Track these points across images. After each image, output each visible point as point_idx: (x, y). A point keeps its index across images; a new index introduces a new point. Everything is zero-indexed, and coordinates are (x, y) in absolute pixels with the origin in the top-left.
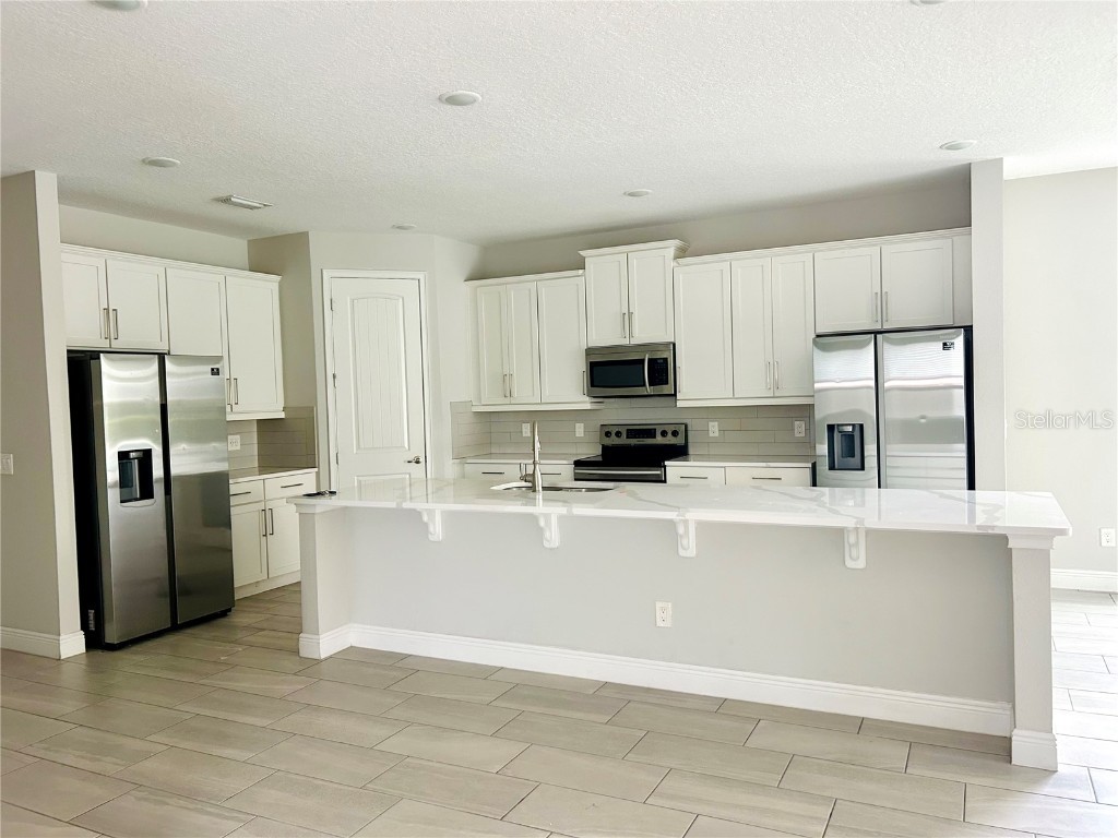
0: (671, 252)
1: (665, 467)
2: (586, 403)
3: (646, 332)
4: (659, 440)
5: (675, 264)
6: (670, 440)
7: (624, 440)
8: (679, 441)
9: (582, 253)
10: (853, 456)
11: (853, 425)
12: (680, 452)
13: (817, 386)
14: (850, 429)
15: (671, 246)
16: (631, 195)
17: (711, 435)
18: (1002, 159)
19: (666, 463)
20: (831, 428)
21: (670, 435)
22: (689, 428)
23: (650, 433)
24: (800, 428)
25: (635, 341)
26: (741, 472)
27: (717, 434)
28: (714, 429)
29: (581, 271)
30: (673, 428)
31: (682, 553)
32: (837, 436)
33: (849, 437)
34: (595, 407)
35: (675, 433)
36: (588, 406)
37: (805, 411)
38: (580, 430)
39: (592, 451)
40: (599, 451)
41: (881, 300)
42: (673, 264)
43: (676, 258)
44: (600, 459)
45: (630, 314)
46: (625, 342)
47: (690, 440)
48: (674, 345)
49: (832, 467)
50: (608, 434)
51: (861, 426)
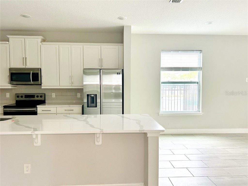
0: (40, 40)
1: (37, 107)
2: (9, 86)
3: (31, 64)
4: (36, 99)
5: (41, 44)
6: (39, 98)
7: (24, 99)
8: (42, 99)
9: (8, 36)
10: (94, 103)
11: (94, 95)
12: (43, 102)
13: (84, 83)
14: (93, 96)
15: (40, 38)
16: (24, 16)
17: (53, 97)
18: (131, 26)
19: (37, 106)
20: (88, 95)
21: (39, 97)
22: (46, 95)
23: (33, 96)
24: (79, 95)
25: (27, 67)
26: (61, 109)
27: (54, 97)
28: (54, 95)
29: (7, 42)
30: (41, 95)
31: (35, 145)
32: (89, 98)
33: (93, 98)
34: (13, 88)
35: (41, 96)
36: (10, 87)
37: (80, 90)
38: (8, 95)
39: (12, 102)
40: (14, 102)
41: (101, 60)
42: (40, 44)
43: (41, 42)
44: (15, 105)
45: (26, 58)
46: (24, 67)
47: (46, 98)
48: (41, 69)
49: (88, 107)
50: (18, 97)
51: (96, 95)
